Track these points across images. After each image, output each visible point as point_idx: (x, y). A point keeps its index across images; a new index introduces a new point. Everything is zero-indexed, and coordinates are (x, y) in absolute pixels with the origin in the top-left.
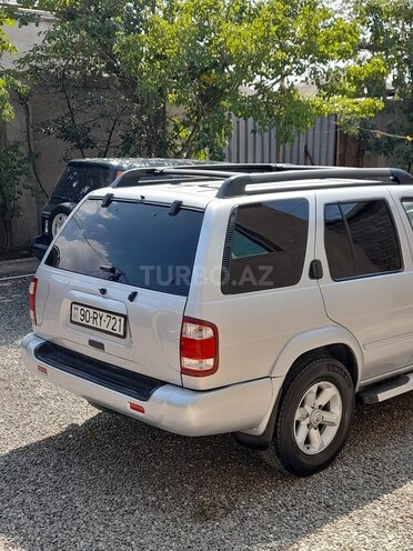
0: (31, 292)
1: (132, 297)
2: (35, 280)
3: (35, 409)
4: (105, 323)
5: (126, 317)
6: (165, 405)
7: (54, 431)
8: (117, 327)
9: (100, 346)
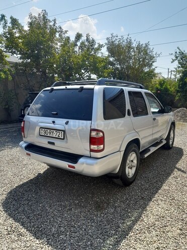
0: (22, 125)
1: (67, 123)
2: (24, 121)
3: (24, 169)
4: (55, 134)
5: (64, 131)
6: (85, 165)
7: (32, 177)
8: (60, 135)
9: (53, 144)
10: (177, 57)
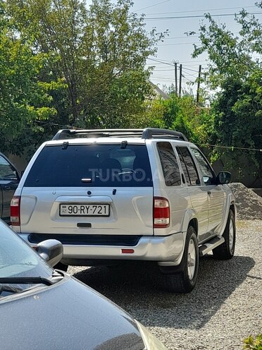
4: (92, 211)
5: (110, 204)
8: (102, 211)
9: (87, 225)
10: (206, 42)
